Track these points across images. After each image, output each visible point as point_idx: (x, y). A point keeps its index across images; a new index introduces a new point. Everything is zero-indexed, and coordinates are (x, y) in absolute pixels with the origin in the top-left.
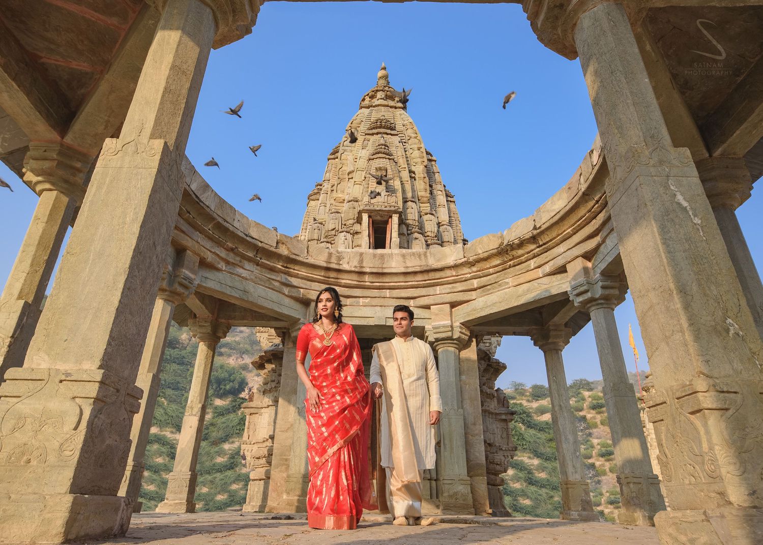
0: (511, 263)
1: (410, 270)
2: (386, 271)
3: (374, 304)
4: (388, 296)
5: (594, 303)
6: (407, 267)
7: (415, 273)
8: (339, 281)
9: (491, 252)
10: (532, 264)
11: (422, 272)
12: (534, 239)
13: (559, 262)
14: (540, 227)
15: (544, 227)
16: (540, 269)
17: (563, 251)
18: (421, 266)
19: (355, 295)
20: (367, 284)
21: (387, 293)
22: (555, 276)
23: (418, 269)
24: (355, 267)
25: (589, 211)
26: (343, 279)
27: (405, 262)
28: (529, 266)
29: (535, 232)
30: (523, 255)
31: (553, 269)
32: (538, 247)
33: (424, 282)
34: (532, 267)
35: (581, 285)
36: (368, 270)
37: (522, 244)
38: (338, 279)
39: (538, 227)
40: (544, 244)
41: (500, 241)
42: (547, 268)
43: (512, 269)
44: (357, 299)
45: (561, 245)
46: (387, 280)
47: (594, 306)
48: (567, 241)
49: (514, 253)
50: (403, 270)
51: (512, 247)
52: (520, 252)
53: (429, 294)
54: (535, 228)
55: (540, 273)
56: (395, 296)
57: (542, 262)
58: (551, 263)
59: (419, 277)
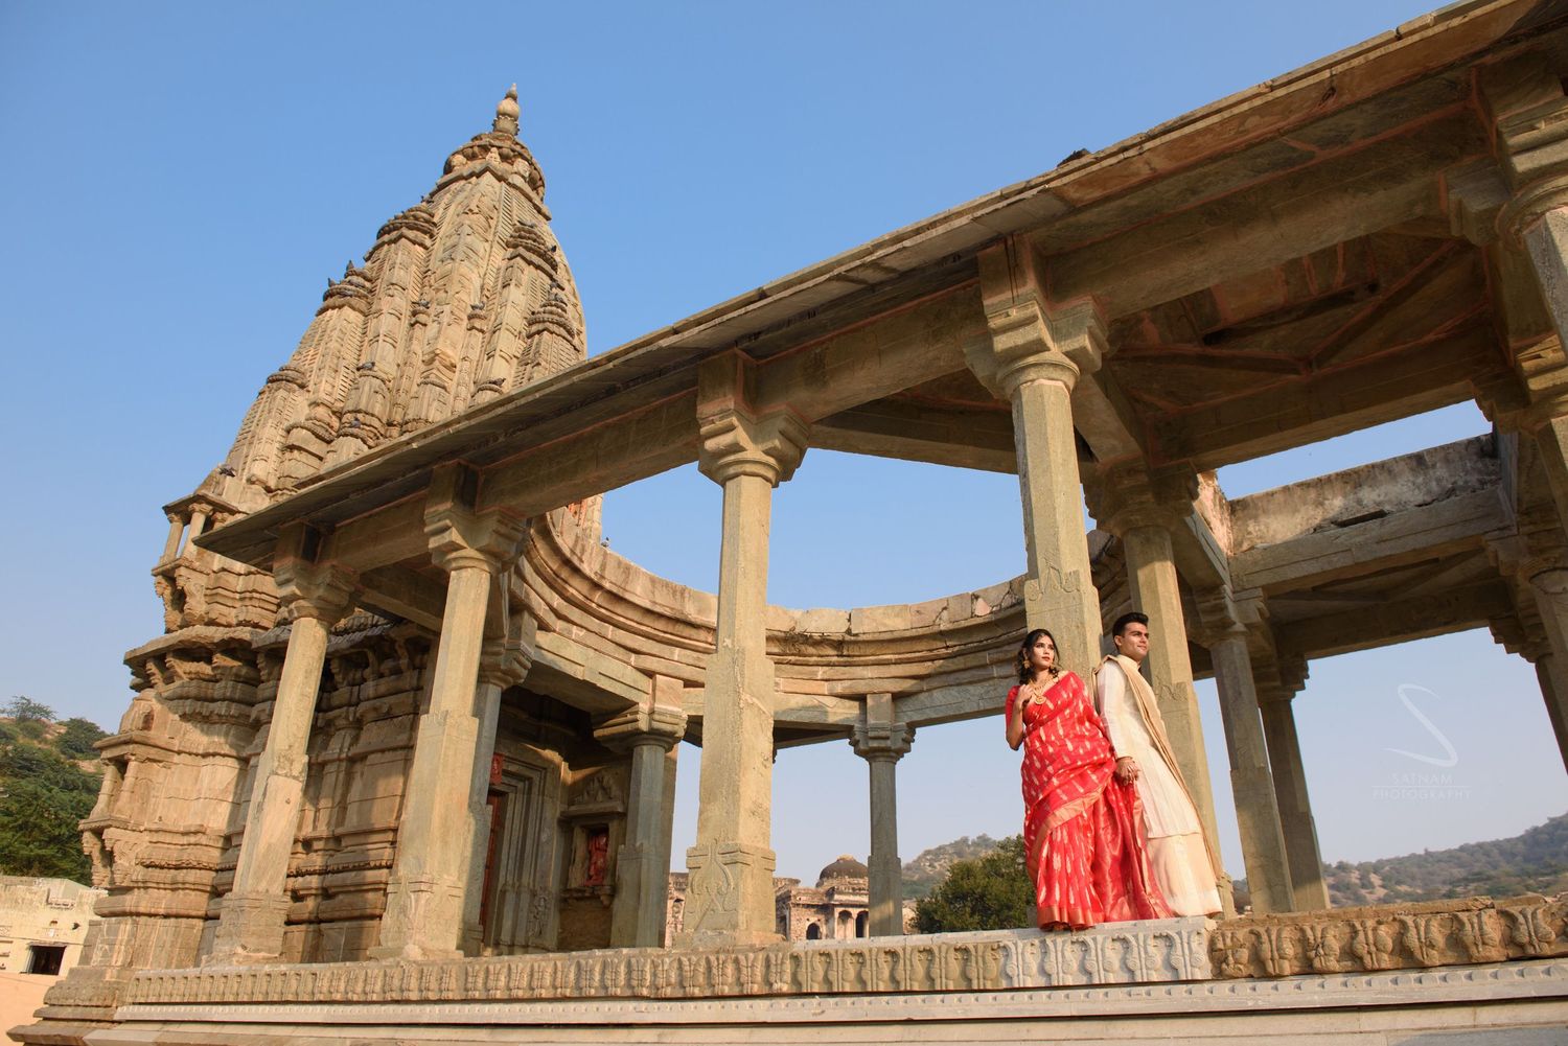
0: (792, 658)
1: (657, 609)
2: (627, 596)
3: (588, 643)
4: (609, 637)
5: (886, 754)
6: (655, 603)
7: (660, 616)
8: (567, 586)
9: (776, 633)
10: (820, 673)
11: (669, 618)
12: (839, 645)
13: (861, 688)
14: (856, 635)
15: (862, 638)
16: (826, 684)
17: (870, 676)
18: (672, 609)
19: (572, 619)
20: (594, 605)
21: (610, 631)
22: (843, 700)
23: (668, 612)
24: (596, 573)
25: (931, 651)
26: (571, 586)
27: (653, 593)
28: (816, 673)
29: (848, 638)
30: (811, 656)
31: (847, 692)
32: (838, 656)
33: (662, 634)
34: (819, 677)
35: (883, 729)
36: (607, 585)
37: (824, 641)
38: (566, 582)
39: (853, 632)
40: (849, 656)
41: (792, 624)
42: (839, 688)
43: (789, 667)
44: (570, 625)
45: (869, 667)
46: (619, 611)
47: (883, 756)
48: (881, 667)
49: (803, 648)
50: (648, 605)
51: (807, 639)
52: (811, 650)
53: (662, 655)
54: (849, 632)
55: (825, 687)
56: (617, 640)
57: (835, 678)
58: (849, 683)
59: (661, 625)
